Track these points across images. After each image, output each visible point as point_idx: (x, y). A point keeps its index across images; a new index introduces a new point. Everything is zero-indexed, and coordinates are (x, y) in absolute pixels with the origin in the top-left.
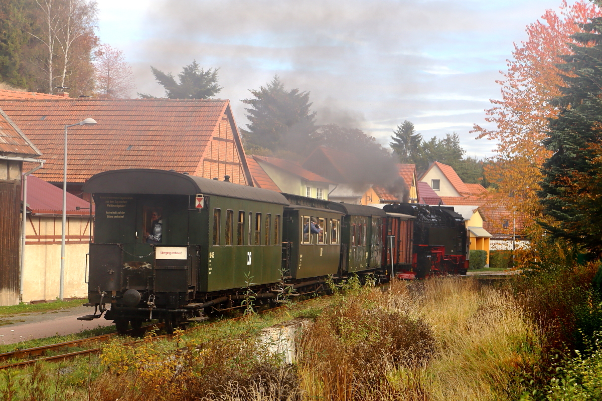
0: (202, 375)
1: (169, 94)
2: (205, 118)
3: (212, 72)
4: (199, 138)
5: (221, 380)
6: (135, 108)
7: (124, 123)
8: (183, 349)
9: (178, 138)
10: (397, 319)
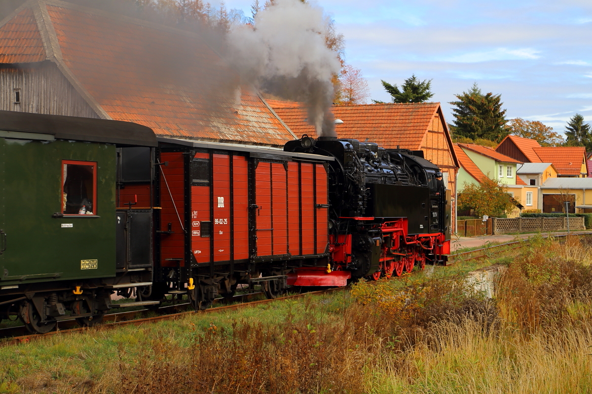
0: (425, 306)
1: (395, 100)
2: (422, 117)
3: (426, 82)
4: (418, 132)
5: (439, 310)
6: (370, 111)
7: (363, 122)
8: (410, 287)
9: (402, 132)
10: (573, 265)
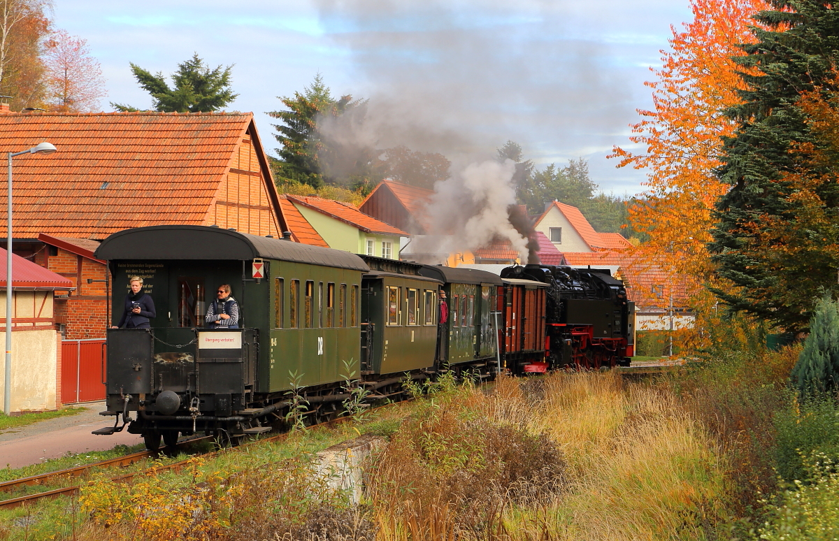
0: (232, 524)
1: (159, 104)
2: (218, 141)
3: (222, 71)
4: (209, 171)
5: (260, 531)
6: (111, 127)
7: (96, 148)
8: (201, 485)
9: (177, 171)
10: (510, 436)
